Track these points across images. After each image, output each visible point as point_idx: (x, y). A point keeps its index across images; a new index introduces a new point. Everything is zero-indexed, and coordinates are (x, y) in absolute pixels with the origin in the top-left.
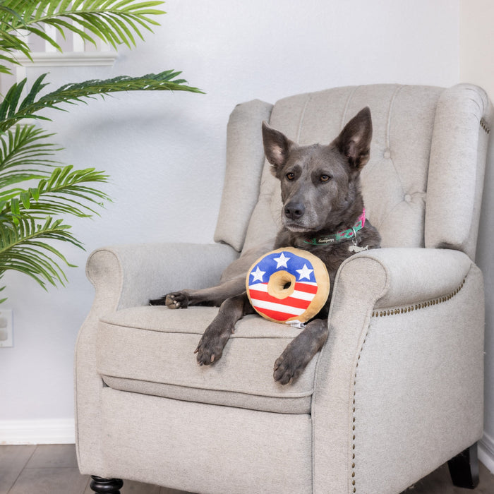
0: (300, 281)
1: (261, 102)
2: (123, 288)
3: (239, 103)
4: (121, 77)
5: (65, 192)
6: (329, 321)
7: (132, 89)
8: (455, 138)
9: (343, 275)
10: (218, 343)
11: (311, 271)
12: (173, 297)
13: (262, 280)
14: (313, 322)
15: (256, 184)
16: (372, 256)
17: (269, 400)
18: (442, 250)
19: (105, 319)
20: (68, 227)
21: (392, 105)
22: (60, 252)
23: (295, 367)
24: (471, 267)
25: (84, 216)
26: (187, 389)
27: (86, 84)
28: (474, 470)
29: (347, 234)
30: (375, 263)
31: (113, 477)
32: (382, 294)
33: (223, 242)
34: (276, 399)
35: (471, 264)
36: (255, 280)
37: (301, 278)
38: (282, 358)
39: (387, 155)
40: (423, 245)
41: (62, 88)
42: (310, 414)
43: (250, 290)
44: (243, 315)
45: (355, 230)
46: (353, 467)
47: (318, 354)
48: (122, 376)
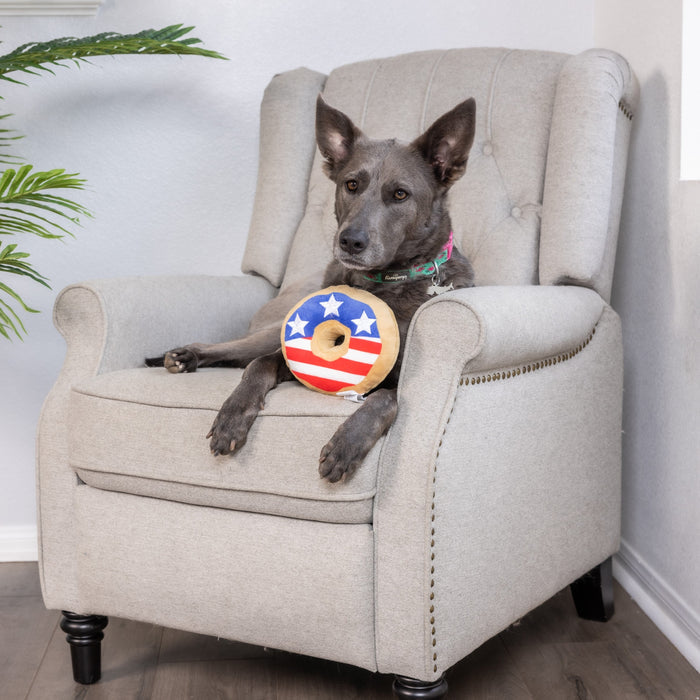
0: (358, 335)
1: (309, 71)
2: (108, 342)
3: (279, 72)
4: (107, 34)
5: (24, 202)
6: (399, 392)
7: (120, 53)
8: (583, 127)
9: (419, 326)
10: (240, 424)
11: (373, 321)
12: (174, 355)
13: (303, 334)
14: (375, 394)
15: (302, 189)
16: (460, 299)
17: (313, 504)
18: (563, 287)
19: (80, 388)
20: (26, 255)
21: (494, 80)
22: (14, 290)
23: (349, 457)
24: (604, 311)
25: (51, 236)
26: (197, 489)
27: (55, 45)
28: (607, 595)
29: (426, 269)
30: (464, 309)
31: (93, 613)
32: (474, 353)
33: (255, 273)
34: (322, 503)
35: (604, 307)
36: (293, 333)
37: (358, 331)
38: (331, 445)
39: (488, 150)
40: (536, 281)
41: (20, 49)
42: (372, 524)
43: (287, 348)
44: (277, 383)
45: (438, 264)
46: (432, 598)
47: (382, 439)
48: (104, 470)
